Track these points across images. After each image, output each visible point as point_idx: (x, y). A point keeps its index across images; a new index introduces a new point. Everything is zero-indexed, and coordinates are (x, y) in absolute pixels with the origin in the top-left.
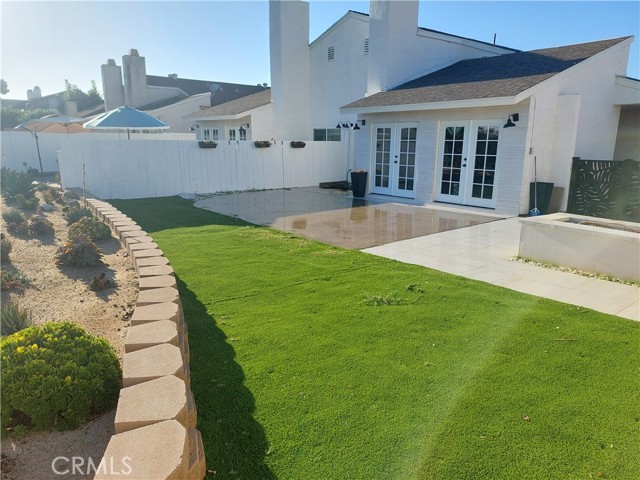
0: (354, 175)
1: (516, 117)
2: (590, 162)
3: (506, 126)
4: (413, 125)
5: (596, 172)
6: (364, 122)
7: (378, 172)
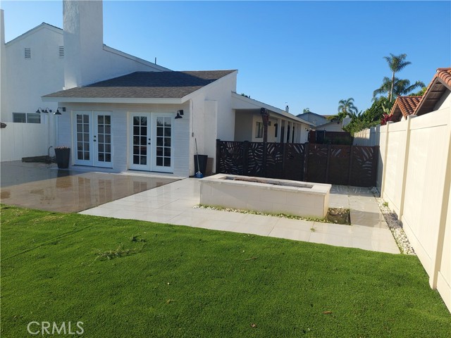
0: (57, 151)
1: (182, 112)
2: (226, 142)
3: (176, 118)
4: (108, 114)
5: (230, 148)
6: (64, 109)
7: (80, 148)
